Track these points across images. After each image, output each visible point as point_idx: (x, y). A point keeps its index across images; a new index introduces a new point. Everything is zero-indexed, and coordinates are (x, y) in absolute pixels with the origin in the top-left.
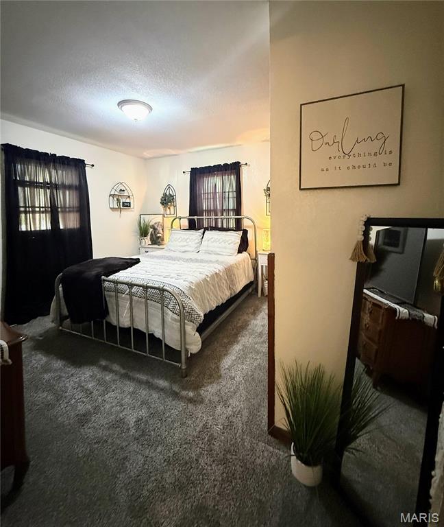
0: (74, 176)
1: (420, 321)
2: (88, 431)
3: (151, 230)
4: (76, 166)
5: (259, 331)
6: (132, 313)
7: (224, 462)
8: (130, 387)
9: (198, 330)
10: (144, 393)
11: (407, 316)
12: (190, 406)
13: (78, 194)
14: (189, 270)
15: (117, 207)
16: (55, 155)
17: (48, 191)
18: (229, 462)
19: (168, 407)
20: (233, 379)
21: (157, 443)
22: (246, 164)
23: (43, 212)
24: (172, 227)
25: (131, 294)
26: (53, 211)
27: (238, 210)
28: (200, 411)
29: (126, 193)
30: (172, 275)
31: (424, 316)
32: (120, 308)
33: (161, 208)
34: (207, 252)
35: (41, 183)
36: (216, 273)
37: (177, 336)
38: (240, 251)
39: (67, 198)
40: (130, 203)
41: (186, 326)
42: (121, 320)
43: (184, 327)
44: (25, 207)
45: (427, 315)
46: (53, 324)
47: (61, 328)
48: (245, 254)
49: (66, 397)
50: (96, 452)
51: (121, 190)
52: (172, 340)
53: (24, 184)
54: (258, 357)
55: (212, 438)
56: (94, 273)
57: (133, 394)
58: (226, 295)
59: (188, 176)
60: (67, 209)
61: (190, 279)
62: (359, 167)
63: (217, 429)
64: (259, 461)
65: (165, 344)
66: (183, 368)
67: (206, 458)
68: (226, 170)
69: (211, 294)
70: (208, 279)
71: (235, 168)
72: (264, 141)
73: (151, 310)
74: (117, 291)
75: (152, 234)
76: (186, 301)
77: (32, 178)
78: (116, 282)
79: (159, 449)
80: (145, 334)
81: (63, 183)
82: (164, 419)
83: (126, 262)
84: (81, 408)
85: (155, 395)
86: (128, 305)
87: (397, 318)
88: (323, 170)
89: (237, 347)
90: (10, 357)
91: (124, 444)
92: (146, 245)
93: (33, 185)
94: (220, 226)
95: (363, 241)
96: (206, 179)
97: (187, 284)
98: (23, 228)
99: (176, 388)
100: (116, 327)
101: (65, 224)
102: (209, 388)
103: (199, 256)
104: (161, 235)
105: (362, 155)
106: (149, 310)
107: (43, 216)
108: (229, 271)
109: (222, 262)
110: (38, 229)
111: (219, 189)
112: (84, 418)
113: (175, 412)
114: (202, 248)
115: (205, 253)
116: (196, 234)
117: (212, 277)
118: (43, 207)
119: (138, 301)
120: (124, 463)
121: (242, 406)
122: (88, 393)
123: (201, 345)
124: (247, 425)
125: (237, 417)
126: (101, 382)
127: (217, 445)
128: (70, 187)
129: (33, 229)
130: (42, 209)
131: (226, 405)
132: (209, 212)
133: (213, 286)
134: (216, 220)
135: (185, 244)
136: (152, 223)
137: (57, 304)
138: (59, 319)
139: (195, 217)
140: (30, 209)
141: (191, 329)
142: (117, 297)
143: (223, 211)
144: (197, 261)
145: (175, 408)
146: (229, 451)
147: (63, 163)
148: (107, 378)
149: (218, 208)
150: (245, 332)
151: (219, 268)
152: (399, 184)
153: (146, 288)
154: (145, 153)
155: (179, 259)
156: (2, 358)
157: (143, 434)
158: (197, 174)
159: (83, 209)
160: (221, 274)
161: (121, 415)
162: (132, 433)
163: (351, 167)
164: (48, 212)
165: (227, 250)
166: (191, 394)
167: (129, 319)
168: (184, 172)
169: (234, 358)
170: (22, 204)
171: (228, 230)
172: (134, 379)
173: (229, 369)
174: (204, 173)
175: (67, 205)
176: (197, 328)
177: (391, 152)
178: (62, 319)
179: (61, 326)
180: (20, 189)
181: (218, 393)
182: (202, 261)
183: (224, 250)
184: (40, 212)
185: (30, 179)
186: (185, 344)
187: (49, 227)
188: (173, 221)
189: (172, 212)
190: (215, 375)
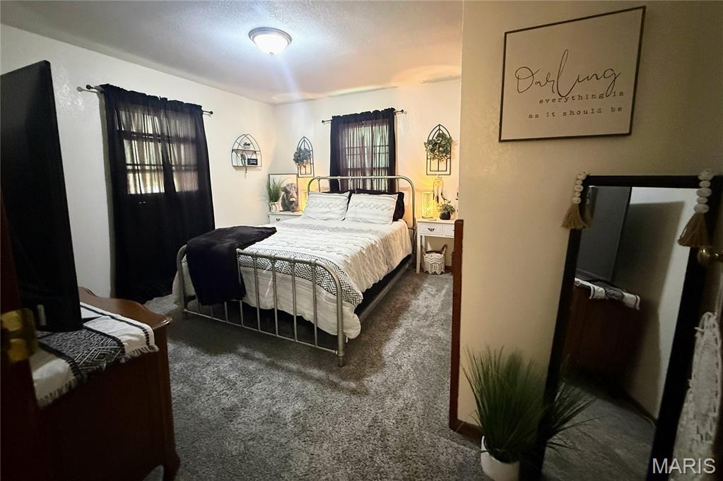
0: (189, 126)
1: (619, 300)
2: (238, 426)
3: (283, 193)
4: (191, 114)
5: (423, 312)
6: (275, 292)
7: (403, 458)
8: (279, 377)
9: (356, 312)
10: (296, 383)
11: (604, 295)
12: (355, 399)
13: (195, 149)
14: (340, 241)
15: (241, 165)
16: (166, 99)
17: (160, 146)
18: (409, 459)
19: (329, 399)
20: (400, 367)
21: (322, 439)
22: (402, 111)
23: (154, 171)
24: (309, 190)
25: (273, 270)
26: (167, 170)
27: (391, 169)
28: (365, 403)
29: (252, 149)
30: (321, 247)
31: (623, 296)
32: (260, 287)
33: (294, 166)
34: (355, 220)
35: (151, 135)
36: (372, 245)
37: (333, 319)
38: (395, 219)
39: (182, 154)
40: (256, 160)
41: (343, 307)
42: (263, 300)
43: (342, 309)
44: (133, 165)
45: (626, 294)
46: (176, 306)
47: (185, 310)
48: (401, 222)
49: (205, 389)
50: (252, 450)
51: (246, 144)
52: (327, 323)
53: (130, 136)
54: (426, 343)
55: (384, 434)
56: (227, 245)
57: (284, 384)
58: (383, 271)
59: (328, 126)
60: (183, 168)
61: (344, 251)
62: (579, 113)
63: (389, 423)
64: (443, 458)
65: (318, 328)
66: (341, 355)
67: (381, 455)
68: (376, 119)
69: (367, 268)
70: (364, 252)
71: (387, 117)
72: (426, 82)
73: (299, 288)
74: (257, 267)
75: (283, 199)
76: (342, 277)
77: (140, 128)
78: (255, 256)
79: (325, 446)
80: (293, 316)
81: (177, 136)
82: (325, 413)
83: (262, 232)
84: (227, 402)
85: (311, 386)
86: (270, 283)
87: (590, 298)
88: (531, 116)
89: (399, 332)
90: (156, 343)
91: (283, 440)
92: (278, 212)
93: (142, 137)
94: (368, 187)
95: (579, 204)
96: (351, 131)
97: (341, 258)
98: (132, 191)
99: (334, 378)
100: (256, 308)
101: (181, 186)
102: (373, 378)
103: (346, 224)
104: (294, 200)
105: (584, 97)
106: (297, 288)
107: (155, 175)
108: (386, 242)
109: (377, 232)
110: (149, 192)
111: (367, 143)
112: (231, 413)
113: (338, 405)
114: (349, 215)
115: (353, 221)
116: (341, 198)
117: (368, 250)
118: (154, 165)
119: (283, 278)
120: (287, 462)
121: (415, 397)
122: (232, 385)
123: (360, 330)
124: (423, 419)
125: (410, 410)
126: (243, 372)
127: (391, 442)
128: (184, 140)
129: (143, 192)
130: (153, 167)
131: (395, 397)
132: (354, 171)
133: (370, 260)
134: (364, 180)
135: (327, 210)
136: (284, 185)
137: (180, 282)
138: (183, 299)
139: (339, 178)
140: (139, 168)
141: (349, 310)
142: (256, 273)
143: (372, 170)
144: (345, 230)
145: (338, 401)
146: (407, 448)
147: (176, 111)
148: (251, 367)
149: (367, 166)
150: (406, 314)
151: (373, 239)
152: (629, 134)
153: (293, 262)
154: (274, 98)
155: (323, 228)
156: (148, 344)
157: (304, 429)
158: (340, 124)
159: (202, 167)
160: (377, 246)
161: (274, 409)
162: (290, 428)
163: (568, 113)
164: (161, 170)
165: (380, 218)
166: (353, 385)
167: (272, 299)
168: (323, 122)
169: (397, 344)
170: (129, 161)
171: (379, 193)
172: (283, 369)
173: (393, 356)
174: (348, 123)
175: (183, 163)
176: (356, 310)
177: (621, 94)
178: (187, 299)
179: (186, 308)
180: (126, 142)
181: (384, 384)
182: (350, 230)
183: (376, 217)
184: (151, 171)
185: (137, 130)
186: (342, 328)
187: (163, 190)
188: (310, 183)
189: (309, 171)
190: (377, 364)
